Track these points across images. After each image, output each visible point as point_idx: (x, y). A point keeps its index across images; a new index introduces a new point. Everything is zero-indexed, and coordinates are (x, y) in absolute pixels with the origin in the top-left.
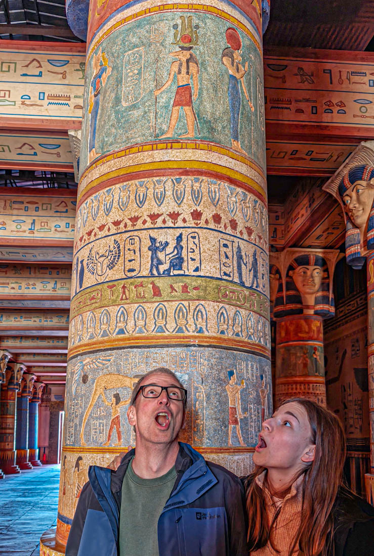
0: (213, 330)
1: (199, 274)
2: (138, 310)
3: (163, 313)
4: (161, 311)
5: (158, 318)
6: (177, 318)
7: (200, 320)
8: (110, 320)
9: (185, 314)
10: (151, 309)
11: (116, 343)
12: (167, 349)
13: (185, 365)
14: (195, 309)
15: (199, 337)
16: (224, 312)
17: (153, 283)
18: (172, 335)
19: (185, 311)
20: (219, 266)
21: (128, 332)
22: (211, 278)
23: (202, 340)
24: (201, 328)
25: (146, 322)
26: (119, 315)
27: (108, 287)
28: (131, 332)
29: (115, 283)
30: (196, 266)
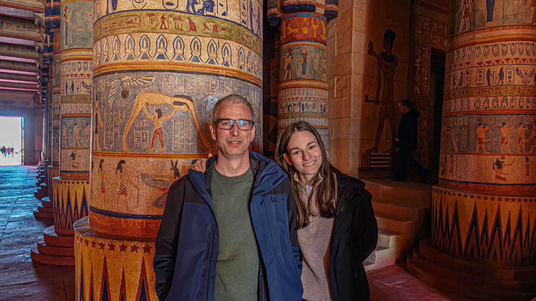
0: (235, 65)
1: (226, 18)
2: (176, 40)
3: (198, 46)
4: (196, 44)
5: (194, 49)
6: (209, 51)
7: (226, 55)
8: (150, 45)
9: (216, 49)
10: (188, 41)
11: (157, 66)
12: (202, 76)
13: (216, 91)
14: (223, 46)
15: (226, 69)
16: (242, 52)
17: (189, 18)
18: (205, 64)
19: (215, 46)
20: (239, 15)
21: (168, 58)
22: (234, 22)
23: (227, 71)
24: (227, 62)
25: (183, 51)
26: (159, 42)
27: (147, 14)
28: (171, 58)
29: (155, 12)
30: (223, 11)
